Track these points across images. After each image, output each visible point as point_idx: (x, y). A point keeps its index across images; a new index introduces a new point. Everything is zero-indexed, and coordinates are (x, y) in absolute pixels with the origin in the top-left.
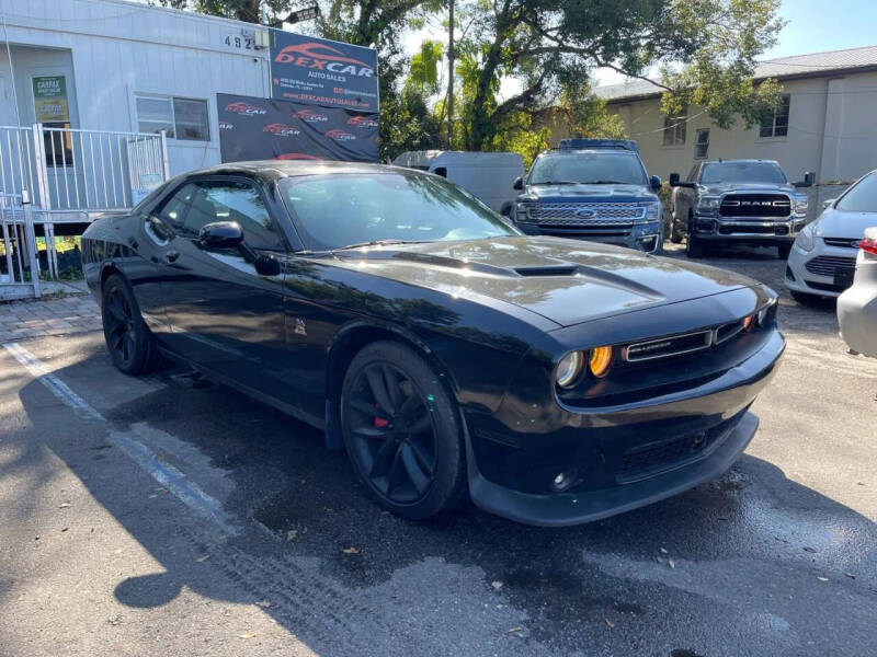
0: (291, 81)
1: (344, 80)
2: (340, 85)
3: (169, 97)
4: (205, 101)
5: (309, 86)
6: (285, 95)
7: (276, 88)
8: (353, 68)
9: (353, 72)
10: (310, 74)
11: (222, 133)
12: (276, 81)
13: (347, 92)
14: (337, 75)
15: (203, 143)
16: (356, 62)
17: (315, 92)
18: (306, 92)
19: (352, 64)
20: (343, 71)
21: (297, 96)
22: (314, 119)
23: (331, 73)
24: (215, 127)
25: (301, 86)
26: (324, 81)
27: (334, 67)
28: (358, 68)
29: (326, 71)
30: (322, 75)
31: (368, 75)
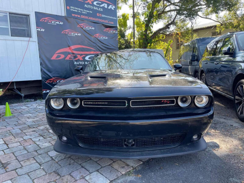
0: (76, 8)
1: (102, 10)
2: (100, 12)
3: (6, 12)
4: (28, 16)
5: (85, 12)
6: (73, 15)
7: (68, 11)
8: (106, 5)
9: (106, 7)
10: (85, 5)
11: (39, 33)
12: (68, 8)
13: (103, 16)
14: (99, 7)
15: (27, 39)
16: (108, 2)
17: (88, 15)
18: (84, 15)
19: (106, 3)
20: (101, 6)
21: (79, 16)
22: (88, 28)
23: (96, 6)
24: (34, 29)
25: (81, 11)
26: (93, 10)
27: (97, 4)
28: (108, 5)
29: (93, 5)
30: (91, 7)
31: (113, 9)
